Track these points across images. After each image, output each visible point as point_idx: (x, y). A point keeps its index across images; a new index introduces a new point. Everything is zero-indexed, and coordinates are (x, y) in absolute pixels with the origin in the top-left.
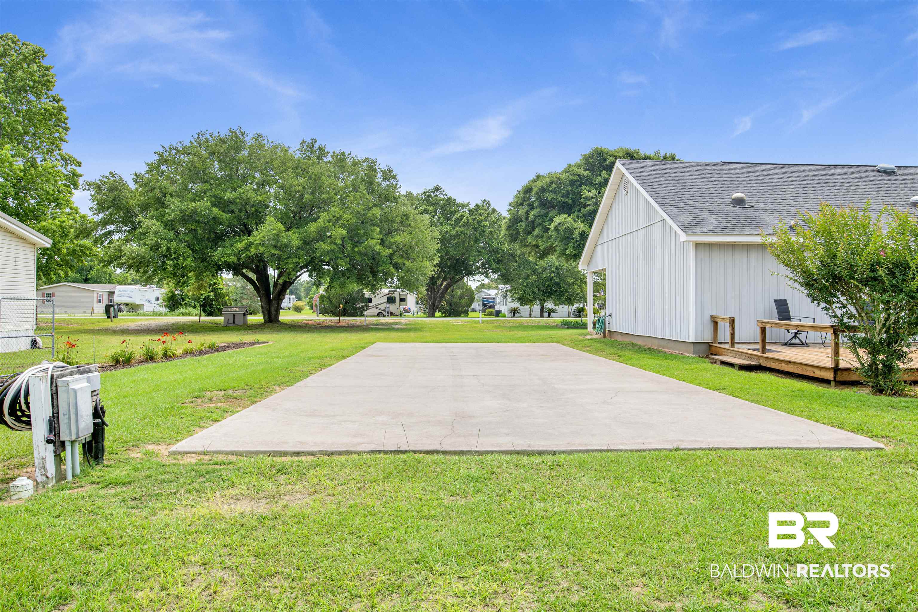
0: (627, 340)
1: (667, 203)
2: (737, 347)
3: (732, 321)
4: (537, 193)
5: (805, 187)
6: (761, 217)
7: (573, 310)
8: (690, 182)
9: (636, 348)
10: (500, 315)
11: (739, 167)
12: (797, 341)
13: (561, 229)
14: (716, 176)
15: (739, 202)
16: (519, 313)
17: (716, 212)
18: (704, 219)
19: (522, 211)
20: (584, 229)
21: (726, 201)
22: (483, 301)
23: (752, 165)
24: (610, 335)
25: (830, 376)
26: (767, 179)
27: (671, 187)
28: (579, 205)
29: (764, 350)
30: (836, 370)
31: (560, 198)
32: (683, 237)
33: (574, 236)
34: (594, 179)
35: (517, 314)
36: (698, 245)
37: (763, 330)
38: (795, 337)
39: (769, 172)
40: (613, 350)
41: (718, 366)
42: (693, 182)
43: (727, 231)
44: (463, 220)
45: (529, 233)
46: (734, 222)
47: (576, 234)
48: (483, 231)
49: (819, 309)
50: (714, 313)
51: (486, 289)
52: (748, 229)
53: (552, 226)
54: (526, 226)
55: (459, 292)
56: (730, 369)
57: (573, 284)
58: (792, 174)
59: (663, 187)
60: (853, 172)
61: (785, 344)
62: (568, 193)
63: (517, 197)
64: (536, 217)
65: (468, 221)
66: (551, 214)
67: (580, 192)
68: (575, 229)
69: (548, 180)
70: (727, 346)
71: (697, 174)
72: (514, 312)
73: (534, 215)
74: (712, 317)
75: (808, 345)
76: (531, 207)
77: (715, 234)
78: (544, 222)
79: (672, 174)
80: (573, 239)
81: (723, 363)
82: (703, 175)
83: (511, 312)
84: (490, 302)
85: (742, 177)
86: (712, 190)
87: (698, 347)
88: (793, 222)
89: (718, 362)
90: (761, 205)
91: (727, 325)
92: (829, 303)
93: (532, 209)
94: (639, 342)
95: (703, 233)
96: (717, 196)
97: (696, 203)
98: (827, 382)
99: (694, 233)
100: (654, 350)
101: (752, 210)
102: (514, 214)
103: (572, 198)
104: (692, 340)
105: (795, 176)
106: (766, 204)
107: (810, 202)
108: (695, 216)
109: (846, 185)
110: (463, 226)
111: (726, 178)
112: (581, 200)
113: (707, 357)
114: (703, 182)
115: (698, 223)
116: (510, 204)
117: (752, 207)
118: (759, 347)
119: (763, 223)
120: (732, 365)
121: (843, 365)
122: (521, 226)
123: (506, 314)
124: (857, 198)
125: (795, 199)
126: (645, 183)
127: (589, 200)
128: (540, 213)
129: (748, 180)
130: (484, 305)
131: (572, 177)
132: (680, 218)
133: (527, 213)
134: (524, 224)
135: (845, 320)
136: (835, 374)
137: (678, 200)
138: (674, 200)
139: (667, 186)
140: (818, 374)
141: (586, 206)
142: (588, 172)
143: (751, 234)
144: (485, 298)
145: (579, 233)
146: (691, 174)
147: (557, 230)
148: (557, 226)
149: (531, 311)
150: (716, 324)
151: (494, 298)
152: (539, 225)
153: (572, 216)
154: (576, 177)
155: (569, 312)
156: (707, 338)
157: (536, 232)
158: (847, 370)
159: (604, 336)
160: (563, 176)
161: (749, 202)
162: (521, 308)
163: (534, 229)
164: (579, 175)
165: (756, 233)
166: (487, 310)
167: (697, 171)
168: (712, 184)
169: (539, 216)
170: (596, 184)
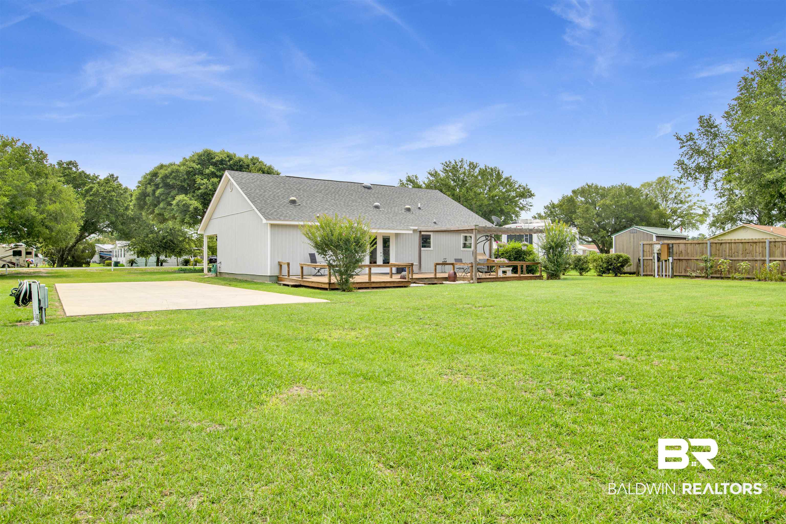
0: (232, 277)
1: (256, 201)
2: (291, 277)
3: (288, 264)
4: (162, 178)
5: (327, 194)
6: (304, 211)
7: (181, 261)
8: (268, 188)
9: (238, 281)
10: (119, 265)
11: (295, 180)
12: (319, 274)
13: (181, 204)
14: (282, 185)
15: (293, 202)
16: (136, 263)
17: (281, 207)
18: (275, 211)
19: (150, 189)
20: (197, 205)
21: (287, 201)
22: (100, 254)
23: (301, 179)
24: (220, 275)
25: (327, 286)
26: (309, 188)
27: (258, 191)
28: (193, 188)
29: (302, 278)
30: (330, 284)
31: (179, 183)
32: (264, 221)
33: (191, 209)
34: (204, 170)
35: (134, 264)
36: (272, 225)
37: (302, 268)
38: (319, 272)
39: (310, 184)
40: (226, 282)
41: (282, 287)
42: (270, 188)
43: (287, 218)
44: (93, 190)
45: (156, 206)
46: (290, 213)
47: (191, 208)
48: (112, 200)
49: (321, 257)
50: (280, 260)
51: (101, 244)
52: (297, 218)
53: (174, 202)
54: (153, 200)
55: (81, 247)
56: (286, 287)
57: (183, 241)
58: (321, 186)
59: (253, 191)
60: (351, 186)
61: (314, 275)
62: (185, 180)
63: (145, 177)
64: (161, 194)
65: (98, 191)
66: (172, 194)
67: (195, 180)
68: (191, 205)
69: (169, 170)
70: (286, 277)
71: (272, 184)
72: (132, 262)
73: (159, 193)
74: (279, 262)
75: (324, 275)
76: (157, 186)
77: (280, 220)
78: (167, 198)
79: (258, 182)
80: (189, 211)
81: (285, 285)
82: (275, 184)
83: (130, 263)
84: (107, 255)
85: (296, 186)
86: (280, 194)
87: (272, 278)
88: (318, 215)
89: (282, 285)
90: (304, 204)
91: (286, 266)
92: (325, 255)
93: (158, 188)
94: (239, 278)
95: (275, 219)
96: (283, 198)
97: (271, 202)
98: (326, 289)
99: (270, 219)
100: (248, 281)
101: (299, 207)
102: (143, 190)
103: (187, 183)
104: (269, 274)
105: (323, 187)
106: (307, 203)
107: (328, 203)
108: (270, 209)
109: (347, 194)
110: (93, 195)
111: (287, 187)
112: (196, 185)
113: (277, 283)
114: (275, 189)
115: (272, 214)
116: (139, 182)
117: (299, 205)
118: (300, 277)
119: (304, 214)
120: (288, 285)
121: (332, 281)
122: (149, 200)
123: (125, 264)
124: (350, 202)
125: (322, 201)
126: (243, 188)
127: (202, 185)
128: (164, 191)
129: (298, 188)
130: (101, 257)
131: (189, 169)
132: (263, 210)
133: (154, 191)
134: (151, 198)
135: (331, 262)
136: (329, 286)
137: (261, 199)
138: (259, 199)
139: (255, 190)
140: (324, 286)
141: (199, 189)
142: (199, 166)
143: (298, 220)
144: (103, 252)
145: (194, 208)
146: (269, 183)
147: (178, 205)
148: (178, 203)
149: (146, 262)
150: (281, 266)
151: (111, 252)
152: (163, 200)
153: (188, 196)
154: (191, 169)
155: (177, 262)
156: (276, 273)
157: (161, 205)
158: (333, 283)
159: (217, 276)
160: (182, 168)
161: (298, 202)
162: (137, 259)
163: (159, 203)
164: (193, 168)
165: (300, 220)
166: (106, 262)
167: (272, 181)
168: (279, 190)
169: (163, 194)
170: (206, 174)
